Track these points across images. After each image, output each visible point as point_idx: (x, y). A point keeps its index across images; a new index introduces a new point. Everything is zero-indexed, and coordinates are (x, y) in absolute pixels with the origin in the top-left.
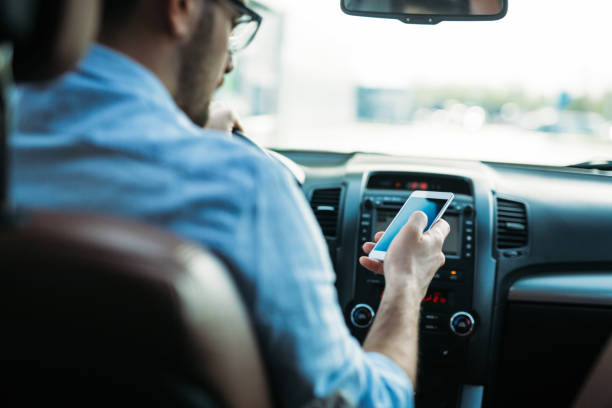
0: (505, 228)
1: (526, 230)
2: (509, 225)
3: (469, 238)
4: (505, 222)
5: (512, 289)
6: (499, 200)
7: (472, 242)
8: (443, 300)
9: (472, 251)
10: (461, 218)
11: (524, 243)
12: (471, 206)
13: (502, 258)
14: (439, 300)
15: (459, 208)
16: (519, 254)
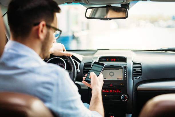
0: (135, 71)
1: (141, 71)
2: (136, 70)
3: (126, 75)
4: (135, 69)
5: (138, 87)
6: (134, 63)
7: (126, 76)
8: (119, 92)
9: (126, 78)
10: (123, 69)
11: (141, 75)
12: (126, 65)
13: (135, 79)
14: (118, 92)
15: (123, 66)
16: (140, 78)
